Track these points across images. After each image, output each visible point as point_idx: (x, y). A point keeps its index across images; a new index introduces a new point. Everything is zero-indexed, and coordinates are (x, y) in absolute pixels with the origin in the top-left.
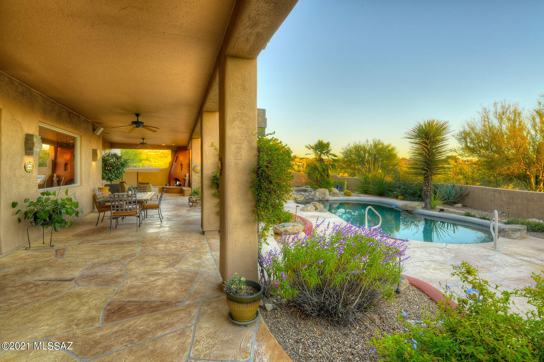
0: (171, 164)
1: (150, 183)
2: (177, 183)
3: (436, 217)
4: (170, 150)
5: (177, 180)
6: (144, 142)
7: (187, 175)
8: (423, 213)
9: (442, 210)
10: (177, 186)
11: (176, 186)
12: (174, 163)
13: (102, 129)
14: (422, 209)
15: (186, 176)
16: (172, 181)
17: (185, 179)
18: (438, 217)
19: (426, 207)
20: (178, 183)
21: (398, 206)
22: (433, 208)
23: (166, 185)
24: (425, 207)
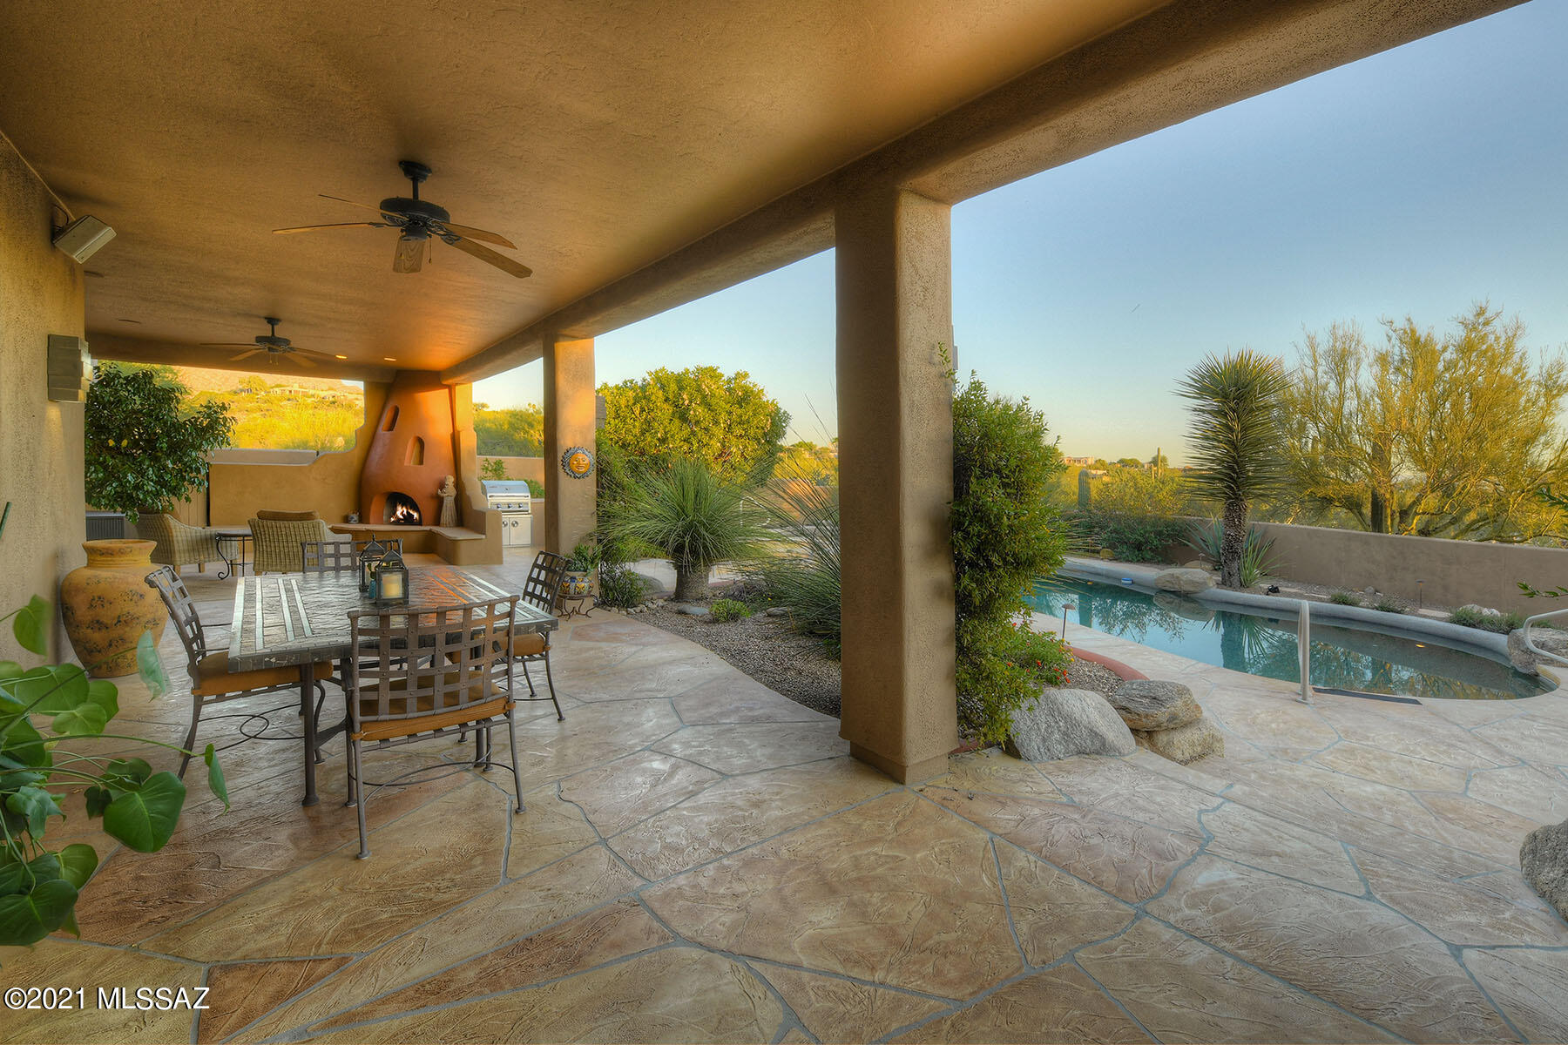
0: (369, 439)
1: (317, 514)
2: (398, 513)
3: (1269, 609)
4: (362, 383)
5: (396, 498)
6: (276, 335)
7: (451, 480)
8: (1229, 600)
9: (1274, 590)
10: (398, 522)
11: (394, 523)
12: (381, 431)
13: (107, 235)
14: (1218, 588)
15: (442, 486)
16: (374, 501)
17: (443, 498)
18: (1272, 609)
19: (1228, 583)
20: (402, 513)
21: (1135, 580)
22: (1243, 585)
23: (346, 520)
24: (1224, 583)
